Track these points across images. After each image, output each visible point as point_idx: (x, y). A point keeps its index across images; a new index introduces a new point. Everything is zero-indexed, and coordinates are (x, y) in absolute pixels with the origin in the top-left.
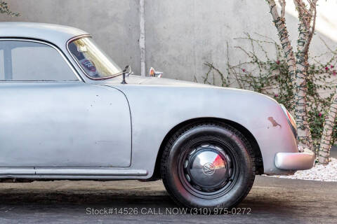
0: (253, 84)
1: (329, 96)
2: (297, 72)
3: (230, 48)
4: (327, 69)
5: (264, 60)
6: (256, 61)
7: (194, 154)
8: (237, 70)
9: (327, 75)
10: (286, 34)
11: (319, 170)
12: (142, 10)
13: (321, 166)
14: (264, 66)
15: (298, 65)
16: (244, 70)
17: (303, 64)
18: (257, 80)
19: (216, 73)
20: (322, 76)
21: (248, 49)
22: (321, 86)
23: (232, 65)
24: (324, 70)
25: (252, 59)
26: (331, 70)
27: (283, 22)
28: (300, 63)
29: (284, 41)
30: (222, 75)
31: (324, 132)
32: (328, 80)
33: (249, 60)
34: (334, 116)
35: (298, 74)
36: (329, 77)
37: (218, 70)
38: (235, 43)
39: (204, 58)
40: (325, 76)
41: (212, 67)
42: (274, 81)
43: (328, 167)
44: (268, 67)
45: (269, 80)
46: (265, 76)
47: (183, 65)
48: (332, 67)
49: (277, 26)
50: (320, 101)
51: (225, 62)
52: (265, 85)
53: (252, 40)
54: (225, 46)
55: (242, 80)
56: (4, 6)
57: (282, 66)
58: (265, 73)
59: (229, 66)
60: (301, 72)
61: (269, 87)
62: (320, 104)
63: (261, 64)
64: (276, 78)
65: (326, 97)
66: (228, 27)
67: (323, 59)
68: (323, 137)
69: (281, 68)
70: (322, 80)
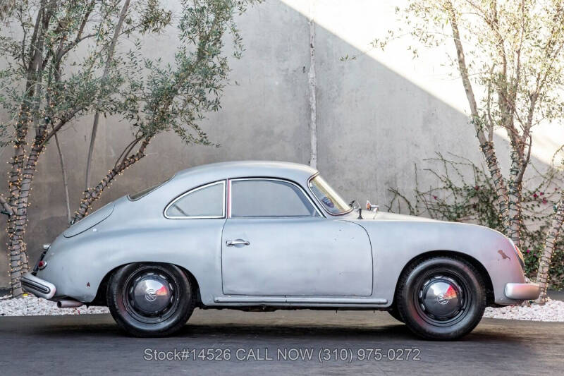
0: (447, 214)
1: (539, 229)
2: (510, 204)
3: (418, 171)
4: (535, 196)
5: (460, 185)
6: (450, 187)
7: (428, 285)
8: (428, 198)
9: (536, 203)
10: (495, 161)
11: (536, 310)
12: (313, 126)
13: (538, 307)
14: (460, 192)
15: (511, 196)
16: (435, 198)
17: (516, 194)
18: (452, 210)
19: (402, 201)
20: (530, 204)
21: (441, 172)
22: (529, 217)
23: (422, 191)
24: (532, 197)
25: (444, 185)
26: (541, 197)
27: (491, 148)
28: (513, 194)
29: (493, 168)
30: (409, 203)
31: (540, 269)
32: (536, 209)
33: (442, 185)
34: (550, 252)
35: (512, 206)
36: (539, 206)
37: (404, 198)
38: (424, 165)
39: (387, 183)
40: (533, 205)
41: (397, 193)
42: (472, 211)
43: (545, 307)
44: (465, 194)
45: (466, 210)
46: (461, 204)
47: (362, 191)
48: (542, 194)
49: (484, 151)
50: (528, 235)
51: (413, 187)
52: (461, 215)
53: (445, 161)
54: (413, 167)
55: (434, 210)
56: (203, 136)
57: (482, 193)
58: (460, 201)
59: (418, 192)
60: (515, 204)
61: (466, 218)
62: (528, 238)
63: (456, 190)
64: (475, 206)
65: (535, 230)
66: (416, 145)
67: (531, 184)
68: (539, 274)
69: (480, 195)
70: (530, 209)
